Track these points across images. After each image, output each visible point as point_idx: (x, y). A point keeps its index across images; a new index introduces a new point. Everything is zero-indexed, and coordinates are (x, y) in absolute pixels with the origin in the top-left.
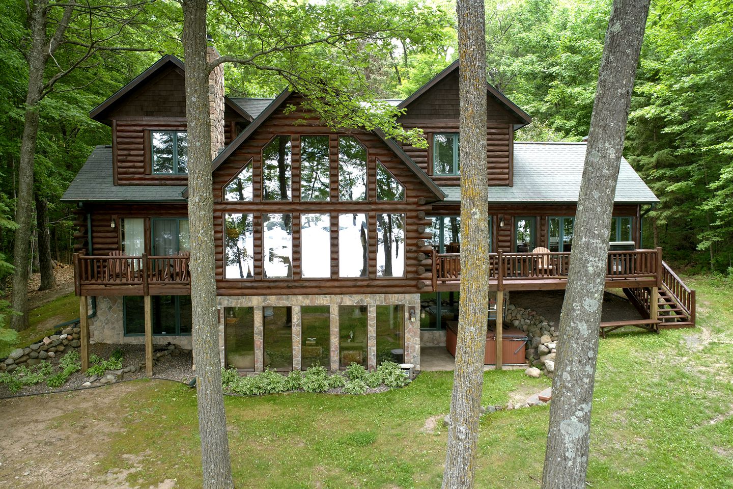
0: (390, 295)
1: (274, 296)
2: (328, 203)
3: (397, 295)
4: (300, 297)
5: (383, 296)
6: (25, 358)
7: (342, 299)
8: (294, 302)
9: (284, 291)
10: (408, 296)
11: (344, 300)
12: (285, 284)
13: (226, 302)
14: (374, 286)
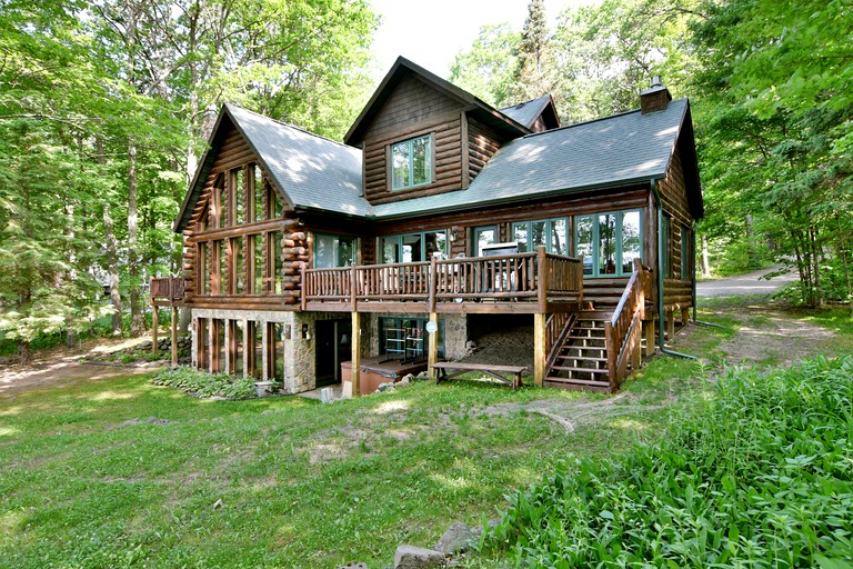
0: (275, 313)
1: (218, 310)
3: (279, 312)
4: (230, 311)
5: (271, 312)
7: (248, 314)
8: (226, 316)
10: (285, 314)
11: (250, 315)
13: (198, 314)
14: (265, 303)
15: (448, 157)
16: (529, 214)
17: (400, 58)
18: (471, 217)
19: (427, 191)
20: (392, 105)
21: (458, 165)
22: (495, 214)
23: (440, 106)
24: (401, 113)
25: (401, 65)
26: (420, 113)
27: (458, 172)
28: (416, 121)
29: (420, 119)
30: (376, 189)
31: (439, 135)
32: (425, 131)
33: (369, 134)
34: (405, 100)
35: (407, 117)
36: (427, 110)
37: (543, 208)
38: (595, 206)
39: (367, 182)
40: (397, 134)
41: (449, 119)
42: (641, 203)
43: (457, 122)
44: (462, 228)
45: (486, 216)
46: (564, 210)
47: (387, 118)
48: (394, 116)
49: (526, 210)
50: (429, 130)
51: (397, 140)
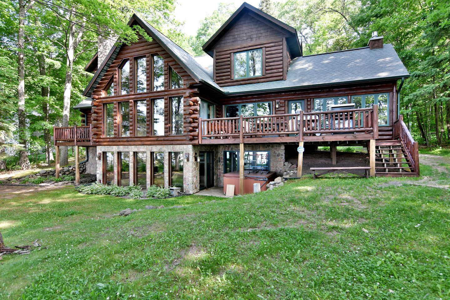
0: (176, 146)
1: (122, 146)
2: (145, 93)
3: (179, 146)
4: (133, 147)
5: (172, 146)
6: (46, 174)
7: (152, 148)
8: (130, 150)
9: (126, 143)
10: (185, 146)
11: (153, 148)
12: (125, 140)
13: (103, 149)
14: (167, 140)
15: (274, 62)
16: (325, 94)
17: (245, 3)
18: (289, 95)
19: (260, 80)
20: (235, 30)
21: (281, 66)
22: (304, 94)
23: (268, 33)
24: (241, 35)
25: (245, 7)
26: (255, 36)
27: (281, 70)
28: (251, 40)
29: (254, 39)
30: (224, 77)
31: (267, 49)
32: (259, 47)
33: (218, 46)
34: (244, 28)
35: (245, 38)
36: (260, 35)
37: (333, 91)
38: (364, 91)
39: (217, 73)
40: (239, 47)
41: (275, 41)
42: (389, 90)
43: (281, 43)
44: (283, 101)
45: (298, 94)
46: (346, 92)
47: (231, 37)
48: (236, 36)
49: (323, 92)
50: (261, 46)
51: (239, 50)
